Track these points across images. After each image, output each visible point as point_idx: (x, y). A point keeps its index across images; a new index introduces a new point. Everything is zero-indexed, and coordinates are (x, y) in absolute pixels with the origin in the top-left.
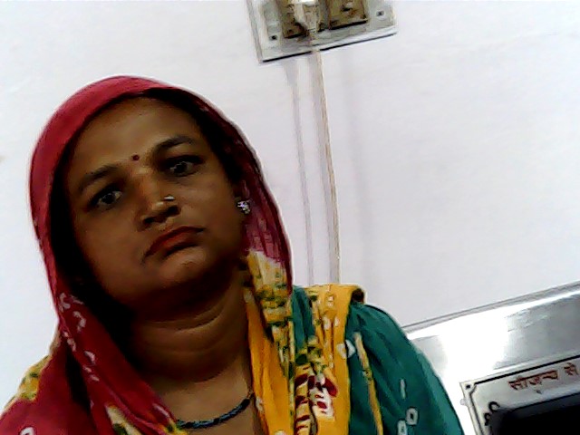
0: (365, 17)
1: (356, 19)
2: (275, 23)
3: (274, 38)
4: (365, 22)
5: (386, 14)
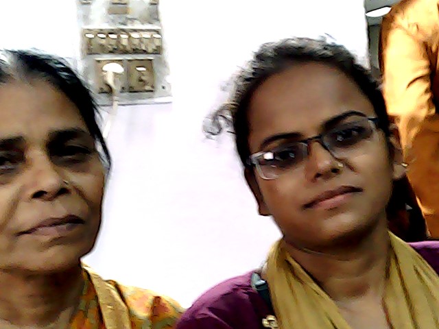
0: (153, 87)
4: (152, 91)
5: (167, 89)
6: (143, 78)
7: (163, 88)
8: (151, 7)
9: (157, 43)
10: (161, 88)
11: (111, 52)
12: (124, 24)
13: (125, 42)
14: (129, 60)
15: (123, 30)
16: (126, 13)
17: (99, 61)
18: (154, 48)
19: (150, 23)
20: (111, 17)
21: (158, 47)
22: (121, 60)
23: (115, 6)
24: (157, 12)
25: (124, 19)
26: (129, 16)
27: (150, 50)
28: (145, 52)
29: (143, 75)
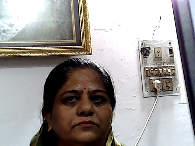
0: (172, 89)
1: (170, 89)
2: (148, 88)
3: (147, 91)
4: (172, 91)
5: (178, 89)
6: (168, 85)
7: (177, 89)
8: (170, 58)
9: (174, 72)
10: (175, 89)
11: (155, 76)
12: (160, 65)
13: (161, 72)
14: (163, 79)
15: (160, 67)
16: (161, 60)
17: (151, 79)
18: (173, 73)
19: (171, 64)
20: (155, 62)
21: (174, 73)
22: (160, 79)
23: (156, 58)
24: (173, 60)
25: (160, 63)
26: (162, 62)
27: (171, 75)
28: (169, 75)
29: (169, 84)
